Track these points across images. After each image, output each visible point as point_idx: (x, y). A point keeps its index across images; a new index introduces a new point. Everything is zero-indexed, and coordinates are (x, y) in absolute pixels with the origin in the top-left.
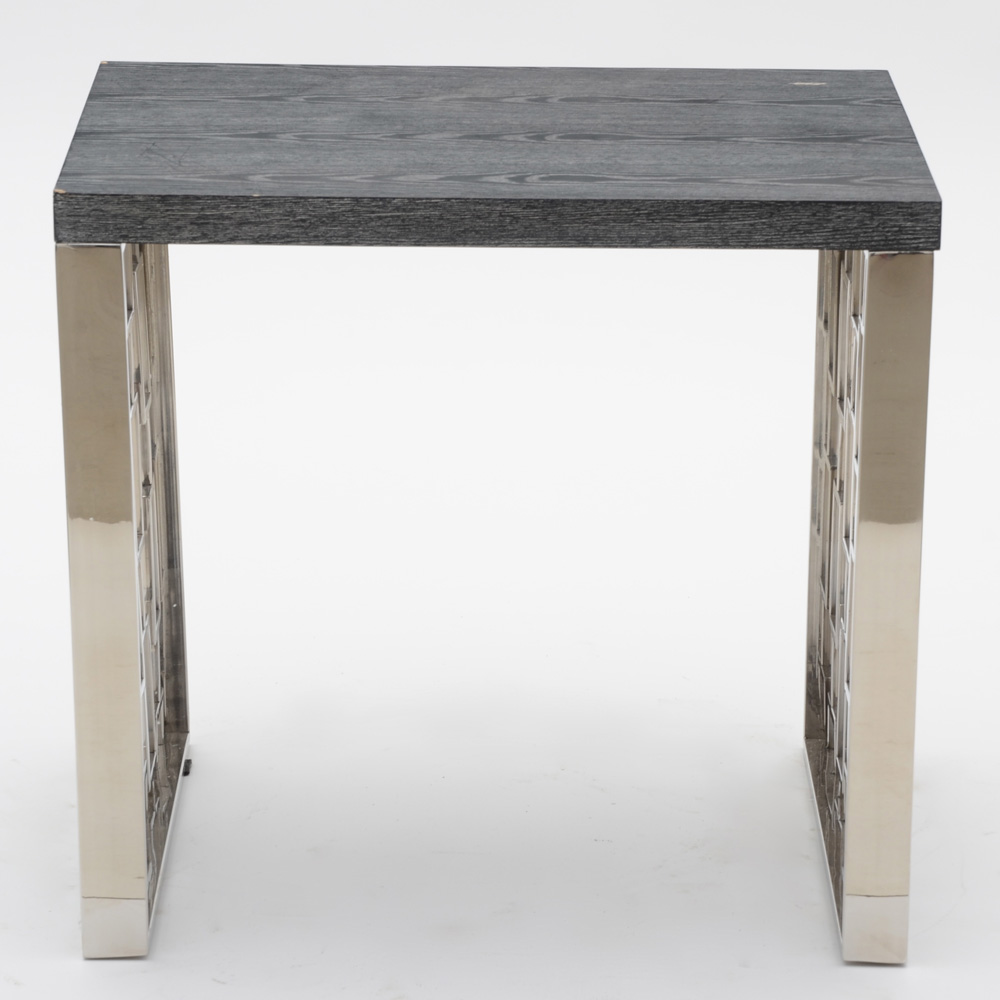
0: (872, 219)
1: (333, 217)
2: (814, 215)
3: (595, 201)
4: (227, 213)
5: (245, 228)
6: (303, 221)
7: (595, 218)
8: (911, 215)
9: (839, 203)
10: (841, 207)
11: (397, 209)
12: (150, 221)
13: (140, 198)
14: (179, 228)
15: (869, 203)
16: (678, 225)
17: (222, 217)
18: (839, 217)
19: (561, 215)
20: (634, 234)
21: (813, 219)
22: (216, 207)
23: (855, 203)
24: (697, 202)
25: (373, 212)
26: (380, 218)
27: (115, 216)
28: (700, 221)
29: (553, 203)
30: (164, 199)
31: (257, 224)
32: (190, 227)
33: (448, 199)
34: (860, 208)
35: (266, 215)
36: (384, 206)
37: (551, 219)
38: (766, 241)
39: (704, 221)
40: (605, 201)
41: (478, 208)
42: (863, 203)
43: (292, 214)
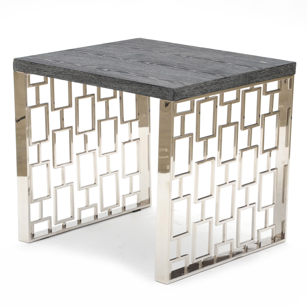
0: (160, 91)
1: (60, 72)
2: (149, 88)
3: (108, 77)
4: (42, 68)
5: (45, 72)
6: (55, 72)
7: (108, 81)
8: (168, 91)
9: (154, 85)
10: (154, 87)
11: (72, 72)
12: (29, 68)
13: (27, 62)
14: (34, 70)
15: (160, 86)
16: (123, 86)
17: (41, 69)
18: (154, 89)
19: (101, 79)
20: (115, 86)
21: (148, 89)
22: (40, 67)
23: (157, 86)
24: (127, 80)
25: (67, 73)
26: (69, 74)
27: (23, 66)
28: (127, 85)
29: (100, 76)
30: (31, 63)
31: (47, 72)
32: (36, 71)
33: (81, 72)
34: (158, 87)
35: (49, 70)
36: (69, 71)
37: (100, 80)
38: (140, 93)
39: (128, 85)
40: (109, 77)
41: (86, 75)
42: (158, 86)
43: (53, 70)
